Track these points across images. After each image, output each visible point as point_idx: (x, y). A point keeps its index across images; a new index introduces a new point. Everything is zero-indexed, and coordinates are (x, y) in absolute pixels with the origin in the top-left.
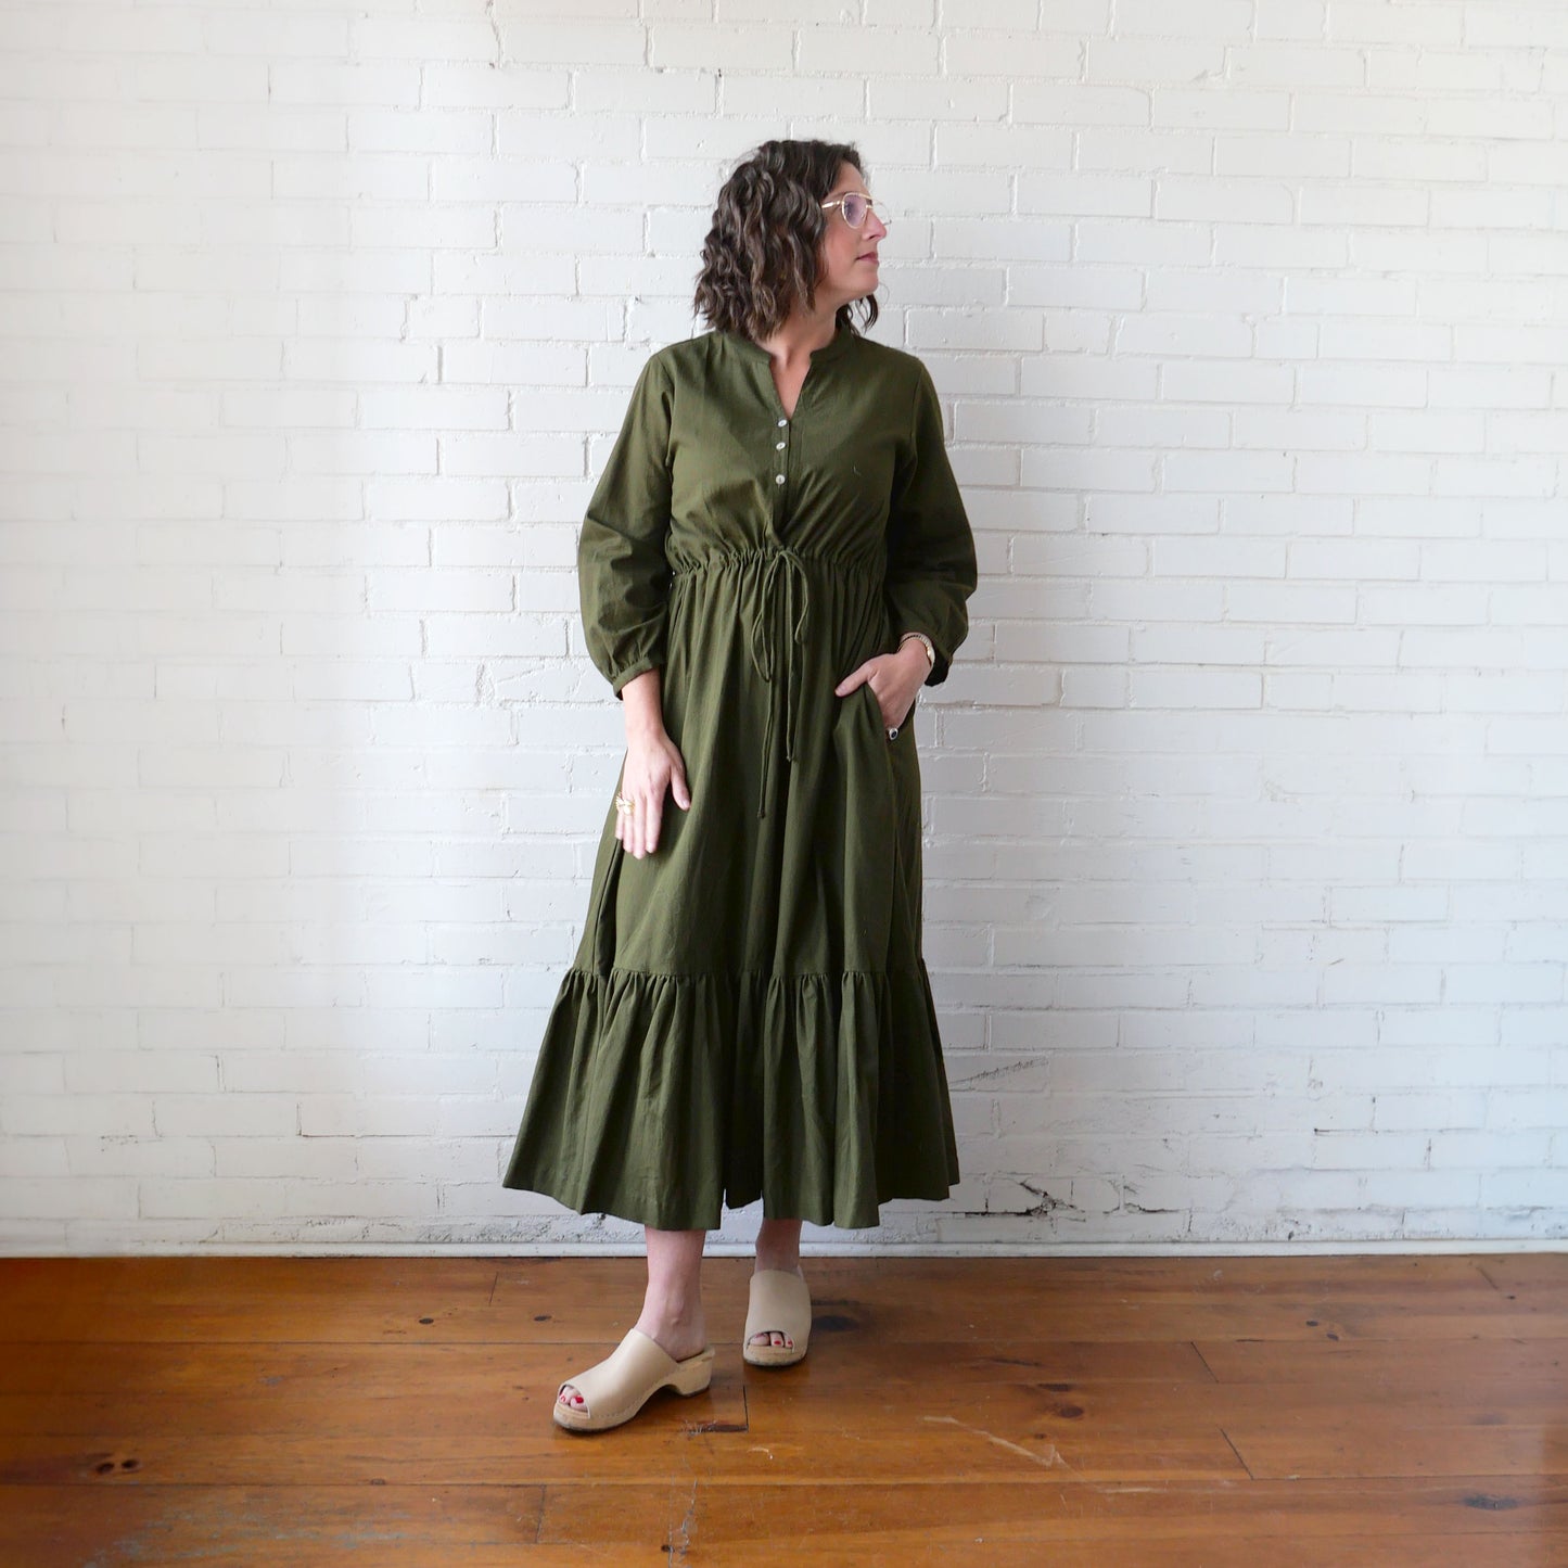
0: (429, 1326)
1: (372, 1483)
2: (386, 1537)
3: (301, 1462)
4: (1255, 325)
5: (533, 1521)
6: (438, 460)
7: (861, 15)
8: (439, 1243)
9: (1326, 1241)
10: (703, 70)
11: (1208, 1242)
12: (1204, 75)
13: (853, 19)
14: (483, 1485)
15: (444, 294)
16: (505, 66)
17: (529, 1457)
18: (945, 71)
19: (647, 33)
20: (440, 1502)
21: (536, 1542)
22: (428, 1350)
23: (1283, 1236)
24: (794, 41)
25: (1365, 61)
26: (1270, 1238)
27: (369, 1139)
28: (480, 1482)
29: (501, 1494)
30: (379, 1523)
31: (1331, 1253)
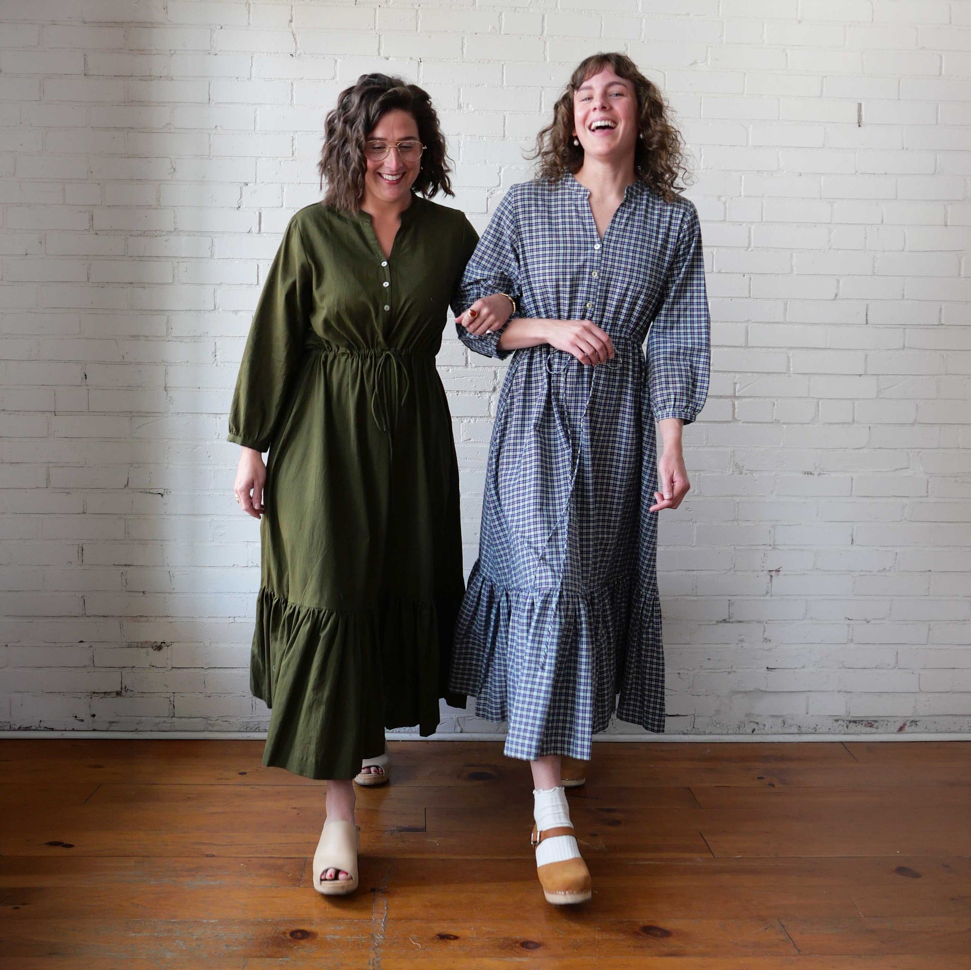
0: (244, 776)
1: (207, 856)
2: (214, 883)
3: (166, 845)
4: (725, 203)
5: (298, 876)
6: (258, 276)
7: (500, 28)
8: (252, 732)
9: (775, 734)
10: (411, 58)
11: (705, 733)
12: (695, 63)
13: (496, 31)
14: (270, 857)
15: (263, 182)
16: (299, 56)
17: (298, 843)
18: (548, 59)
19: (380, 38)
20: (245, 866)
21: (299, 886)
22: (243, 788)
23: (750, 731)
24: (463, 42)
25: (786, 55)
26: (741, 732)
27: (212, 669)
28: (269, 856)
29: (280, 862)
30: (209, 876)
31: (776, 741)
